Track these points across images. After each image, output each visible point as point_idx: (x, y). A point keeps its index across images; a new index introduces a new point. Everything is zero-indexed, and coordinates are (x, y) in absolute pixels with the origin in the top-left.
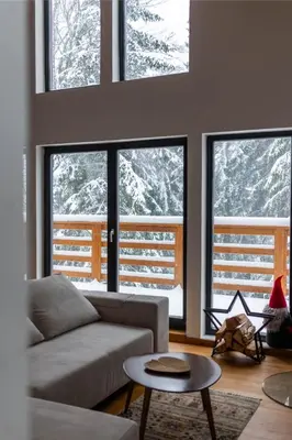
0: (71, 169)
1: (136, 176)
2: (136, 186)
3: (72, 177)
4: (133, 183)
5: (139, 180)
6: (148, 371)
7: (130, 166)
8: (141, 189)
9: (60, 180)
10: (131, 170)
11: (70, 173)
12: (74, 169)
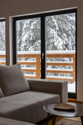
0: (30, 36)
1: (59, 38)
2: (59, 42)
3: (31, 39)
4: (58, 41)
5: (60, 39)
6: (55, 109)
7: (56, 33)
8: (61, 43)
9: (26, 40)
10: (57, 35)
11: (30, 37)
12: (32, 35)
